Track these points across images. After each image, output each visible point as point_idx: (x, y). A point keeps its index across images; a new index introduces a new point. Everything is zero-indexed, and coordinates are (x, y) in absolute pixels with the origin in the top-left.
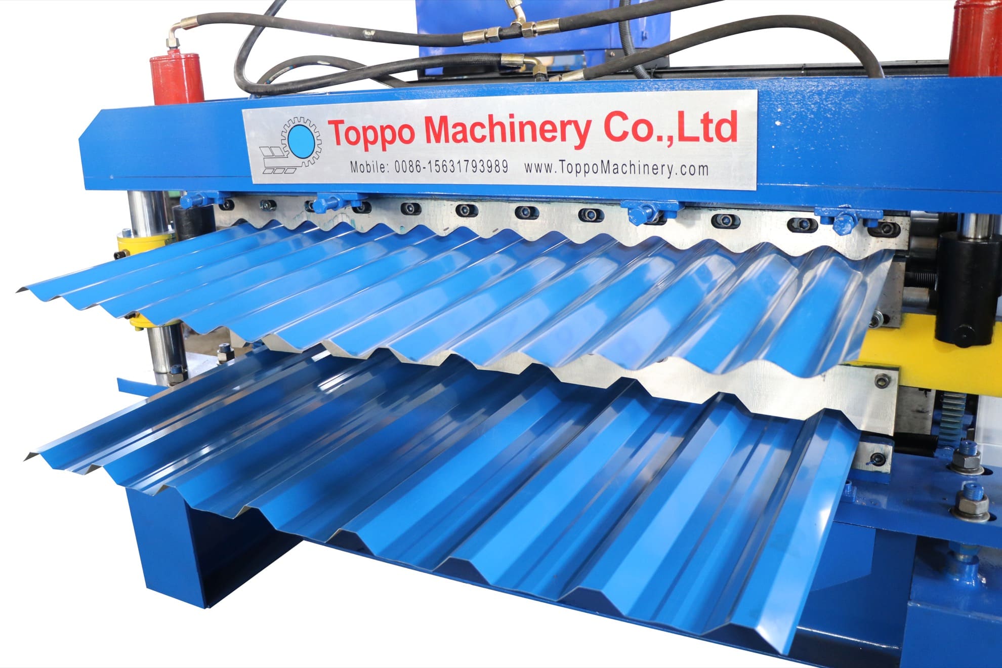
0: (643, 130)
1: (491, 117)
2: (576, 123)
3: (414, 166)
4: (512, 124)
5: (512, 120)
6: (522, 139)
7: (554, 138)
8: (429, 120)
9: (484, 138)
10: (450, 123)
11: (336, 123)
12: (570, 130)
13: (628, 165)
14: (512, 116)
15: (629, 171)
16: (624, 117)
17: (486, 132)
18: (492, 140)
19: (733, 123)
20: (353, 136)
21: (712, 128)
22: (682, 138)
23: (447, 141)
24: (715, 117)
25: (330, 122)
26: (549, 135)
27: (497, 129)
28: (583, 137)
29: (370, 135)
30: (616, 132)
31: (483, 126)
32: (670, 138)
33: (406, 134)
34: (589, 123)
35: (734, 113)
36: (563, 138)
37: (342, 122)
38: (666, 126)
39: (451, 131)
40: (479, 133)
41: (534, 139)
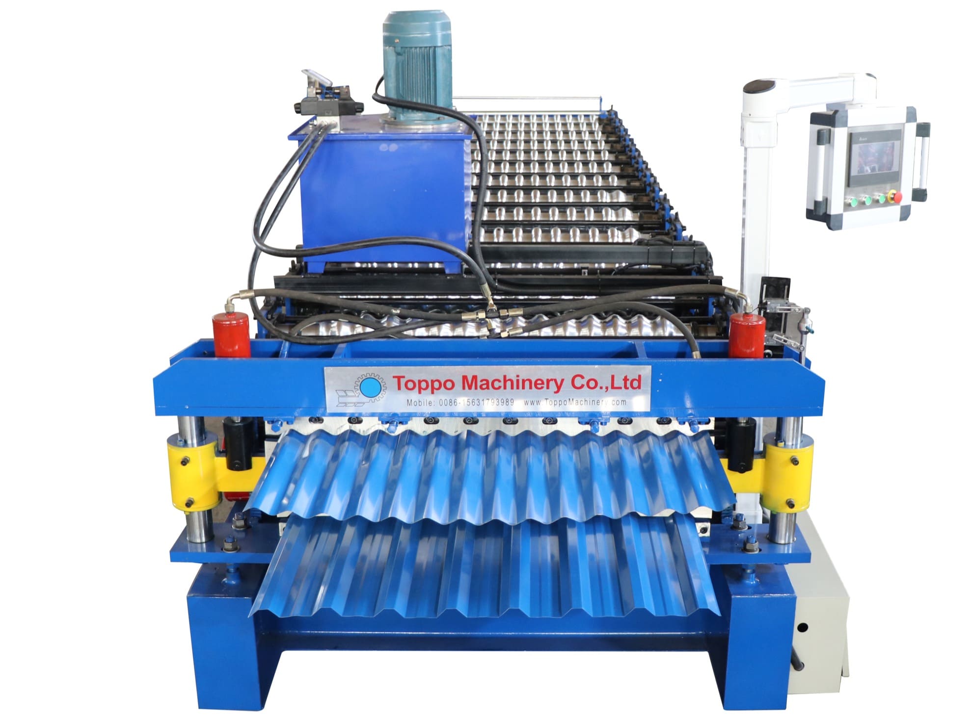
0: (592, 384)
1: (505, 377)
2: (555, 380)
3: (453, 402)
4: (518, 381)
5: (518, 378)
6: (523, 388)
7: (542, 388)
8: (465, 378)
9: (500, 387)
10: (479, 379)
11: (399, 378)
12: (552, 384)
13: (584, 401)
14: (518, 376)
15: (584, 404)
16: (582, 377)
17: (502, 384)
18: (505, 388)
19: (639, 380)
20: (410, 385)
21: (628, 383)
22: (613, 387)
23: (476, 388)
24: (630, 378)
25: (394, 377)
26: (539, 386)
27: (509, 384)
28: (559, 388)
29: (424, 385)
30: (578, 384)
31: (499, 381)
32: (607, 388)
33: (449, 385)
34: (563, 380)
35: (640, 376)
36: (548, 388)
37: (403, 377)
38: (605, 382)
39: (479, 384)
40: (497, 384)
41: (531, 388)
